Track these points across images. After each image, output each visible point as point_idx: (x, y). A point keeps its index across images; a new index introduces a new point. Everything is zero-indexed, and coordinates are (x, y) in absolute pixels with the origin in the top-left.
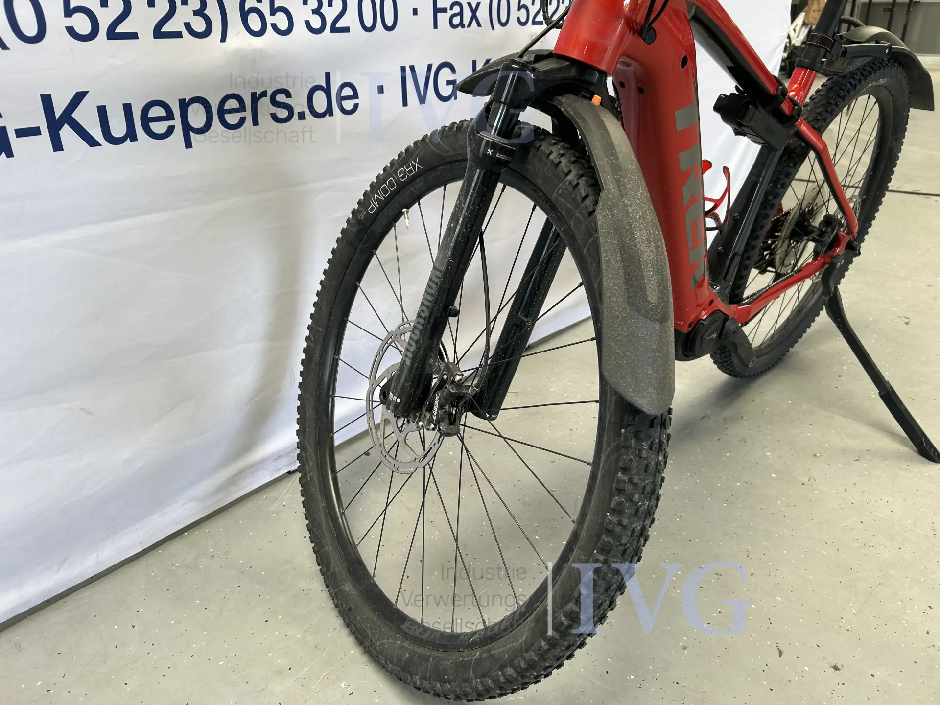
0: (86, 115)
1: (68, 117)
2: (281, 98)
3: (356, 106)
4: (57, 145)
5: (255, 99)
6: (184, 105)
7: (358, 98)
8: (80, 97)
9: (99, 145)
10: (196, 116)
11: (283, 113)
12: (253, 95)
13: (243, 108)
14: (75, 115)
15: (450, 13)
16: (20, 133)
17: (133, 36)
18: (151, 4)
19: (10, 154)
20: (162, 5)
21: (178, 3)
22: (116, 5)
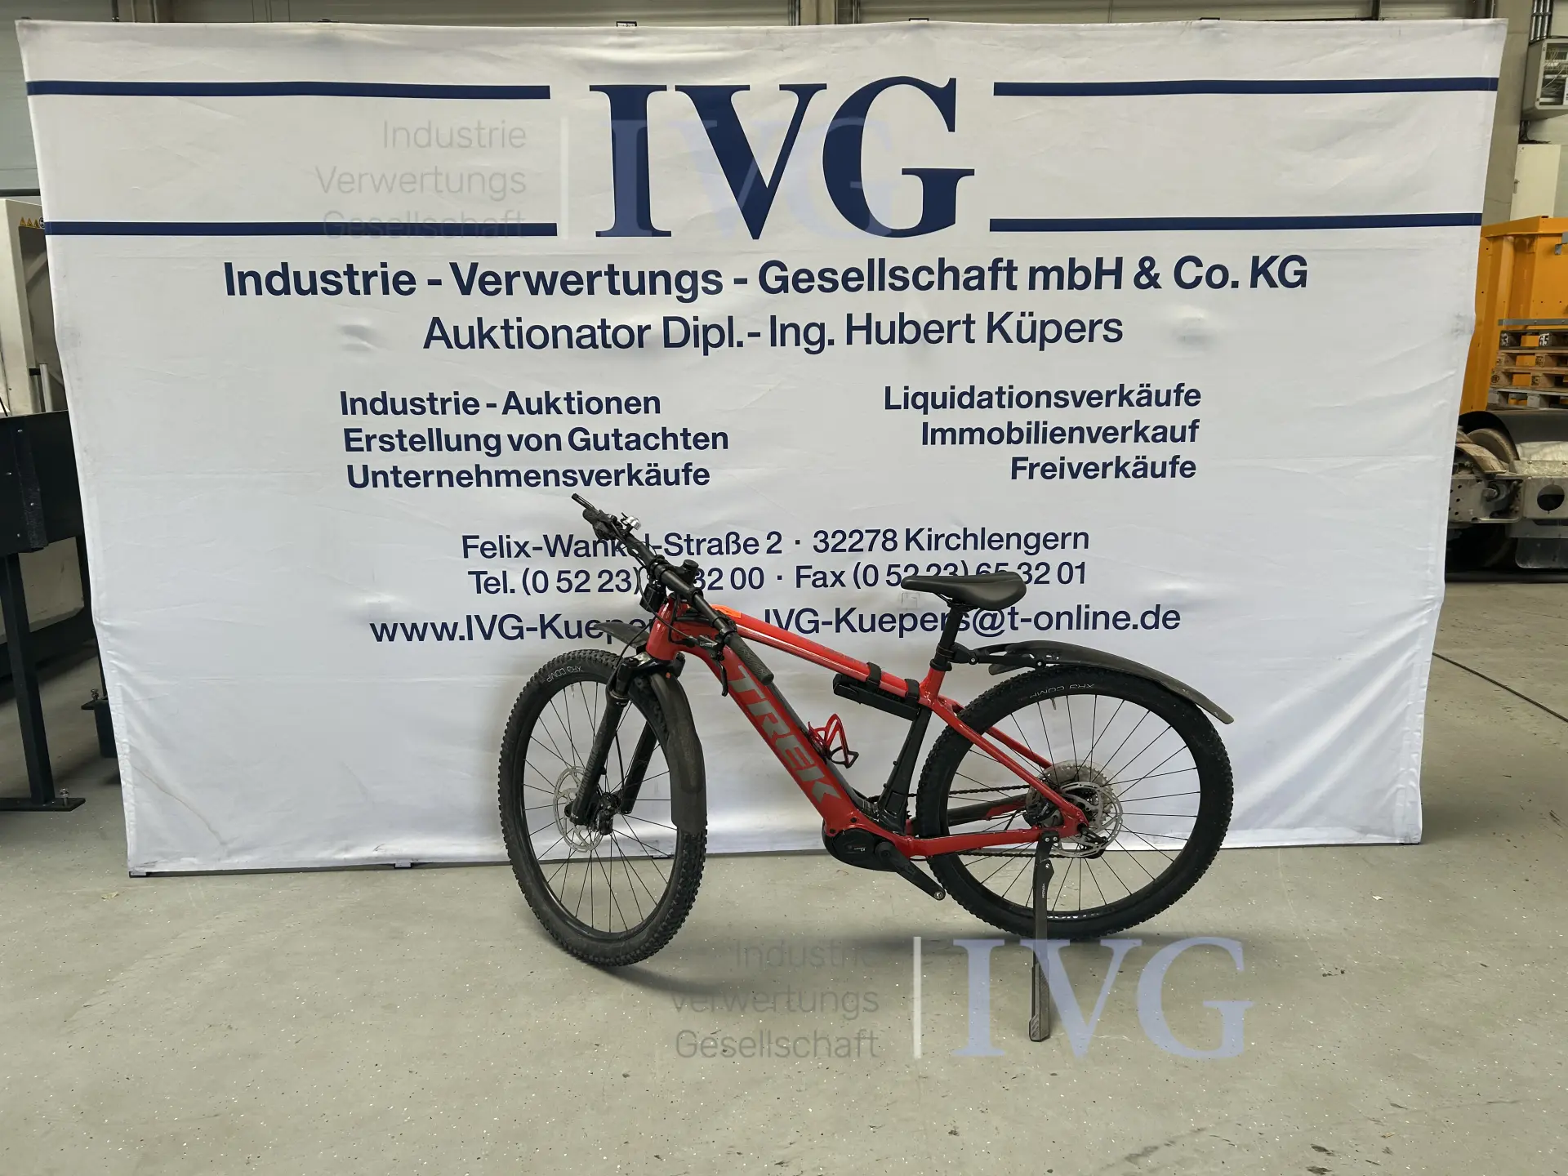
0: (559, 625)
1: (550, 624)
4: (544, 636)
8: (557, 616)
9: (563, 638)
14: (553, 624)
15: (813, 578)
16: (528, 629)
17: (588, 591)
18: (600, 576)
19: (522, 638)
20: (606, 577)
21: (614, 575)
22: (582, 577)
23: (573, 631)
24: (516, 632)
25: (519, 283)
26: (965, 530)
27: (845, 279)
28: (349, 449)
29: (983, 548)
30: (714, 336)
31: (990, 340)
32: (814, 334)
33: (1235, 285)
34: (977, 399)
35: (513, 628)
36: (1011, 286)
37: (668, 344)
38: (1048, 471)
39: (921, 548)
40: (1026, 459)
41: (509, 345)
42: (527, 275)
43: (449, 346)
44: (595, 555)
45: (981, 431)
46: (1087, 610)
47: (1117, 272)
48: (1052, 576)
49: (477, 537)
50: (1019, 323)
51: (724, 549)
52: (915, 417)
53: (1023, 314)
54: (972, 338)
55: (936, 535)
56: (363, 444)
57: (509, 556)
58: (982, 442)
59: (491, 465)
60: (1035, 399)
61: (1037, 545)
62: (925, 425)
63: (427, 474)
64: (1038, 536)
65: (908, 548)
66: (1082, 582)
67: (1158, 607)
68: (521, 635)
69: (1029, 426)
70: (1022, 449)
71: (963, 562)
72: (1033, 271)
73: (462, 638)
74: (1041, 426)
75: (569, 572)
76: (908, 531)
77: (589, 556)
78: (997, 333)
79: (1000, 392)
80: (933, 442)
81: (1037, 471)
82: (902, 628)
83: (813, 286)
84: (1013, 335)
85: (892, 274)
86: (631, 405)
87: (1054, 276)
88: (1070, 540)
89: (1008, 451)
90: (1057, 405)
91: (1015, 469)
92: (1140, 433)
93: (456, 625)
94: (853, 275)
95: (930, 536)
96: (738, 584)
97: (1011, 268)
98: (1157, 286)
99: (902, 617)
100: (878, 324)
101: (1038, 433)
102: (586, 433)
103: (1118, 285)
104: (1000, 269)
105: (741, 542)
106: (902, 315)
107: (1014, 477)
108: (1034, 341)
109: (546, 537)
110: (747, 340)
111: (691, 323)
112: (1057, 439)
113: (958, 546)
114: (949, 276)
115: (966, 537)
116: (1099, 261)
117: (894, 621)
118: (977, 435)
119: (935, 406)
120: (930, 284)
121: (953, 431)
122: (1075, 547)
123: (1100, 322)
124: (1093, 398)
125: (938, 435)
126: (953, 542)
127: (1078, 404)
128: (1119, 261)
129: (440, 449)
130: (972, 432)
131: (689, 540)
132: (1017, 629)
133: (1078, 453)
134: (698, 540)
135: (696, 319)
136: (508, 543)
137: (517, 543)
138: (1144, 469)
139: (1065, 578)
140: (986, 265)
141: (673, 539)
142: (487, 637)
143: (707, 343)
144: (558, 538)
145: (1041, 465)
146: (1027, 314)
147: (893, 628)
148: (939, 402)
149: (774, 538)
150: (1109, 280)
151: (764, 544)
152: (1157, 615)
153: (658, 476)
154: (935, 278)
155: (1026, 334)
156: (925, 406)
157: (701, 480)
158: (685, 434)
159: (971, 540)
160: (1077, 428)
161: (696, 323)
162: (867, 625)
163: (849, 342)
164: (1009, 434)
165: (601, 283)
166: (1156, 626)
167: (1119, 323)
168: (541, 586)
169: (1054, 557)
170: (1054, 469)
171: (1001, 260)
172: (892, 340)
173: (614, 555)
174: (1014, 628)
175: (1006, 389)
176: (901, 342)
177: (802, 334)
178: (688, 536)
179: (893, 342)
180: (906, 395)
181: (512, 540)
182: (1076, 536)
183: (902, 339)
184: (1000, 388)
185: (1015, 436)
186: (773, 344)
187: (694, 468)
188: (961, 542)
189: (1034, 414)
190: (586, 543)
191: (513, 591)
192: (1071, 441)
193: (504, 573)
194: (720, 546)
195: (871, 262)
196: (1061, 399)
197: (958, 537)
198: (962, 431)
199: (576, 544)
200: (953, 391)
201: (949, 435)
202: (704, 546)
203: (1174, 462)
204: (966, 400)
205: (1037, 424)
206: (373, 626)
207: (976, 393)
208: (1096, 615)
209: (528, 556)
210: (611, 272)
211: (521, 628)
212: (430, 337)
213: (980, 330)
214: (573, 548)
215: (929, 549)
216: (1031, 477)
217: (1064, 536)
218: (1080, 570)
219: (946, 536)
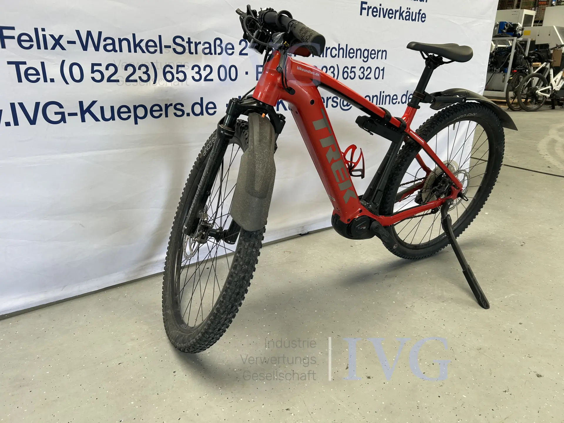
0: (96, 110)
1: (88, 110)
2: (179, 107)
3: (215, 112)
4: (83, 120)
5: (167, 107)
6: (135, 108)
7: (216, 109)
8: (94, 103)
9: (99, 121)
10: (141, 112)
11: (180, 113)
12: (166, 105)
13: (161, 110)
14: (92, 109)
16: (70, 114)
17: (118, 81)
18: (126, 69)
19: (65, 122)
20: (130, 70)
21: (137, 69)
22: (112, 69)
23: (108, 115)
24: (59, 117)
26: (339, 45)
29: (346, 57)
35: (56, 113)
38: (375, 12)
40: (366, 3)
44: (121, 51)
46: (383, 94)
48: (372, 75)
49: (13, 28)
51: (213, 51)
55: (326, 48)
57: (46, 48)
61: (368, 57)
64: (368, 51)
66: (383, 79)
67: (408, 92)
68: (63, 120)
71: (337, 65)
73: (8, 124)
75: (100, 65)
77: (116, 51)
81: (371, 10)
88: (380, 54)
91: (362, 9)
105: (223, 46)
107: (361, 14)
109: (78, 32)
113: (336, 55)
115: (339, 50)
122: (382, 58)
126: (334, 52)
131: (189, 42)
134: (196, 43)
136: (44, 36)
137: (52, 36)
138: (409, 16)
139: (377, 76)
141: (178, 41)
142: (33, 122)
144: (89, 33)
145: (372, 8)
149: (244, 44)
151: (238, 48)
152: (406, 96)
159: (341, 52)
166: (406, 102)
168: (77, 76)
169: (373, 64)
170: (377, 11)
173: (135, 51)
178: (189, 39)
181: (47, 33)
182: (383, 52)
188: (337, 52)
190: (113, 40)
191: (52, 80)
193: (43, 64)
194: (210, 48)
197: (336, 50)
199: (105, 40)
202: (200, 47)
203: (419, 13)
208: (386, 96)
209: (63, 48)
211: (63, 114)
214: (102, 43)
216: (368, 15)
217: (378, 52)
218: (382, 71)
219: (331, 48)
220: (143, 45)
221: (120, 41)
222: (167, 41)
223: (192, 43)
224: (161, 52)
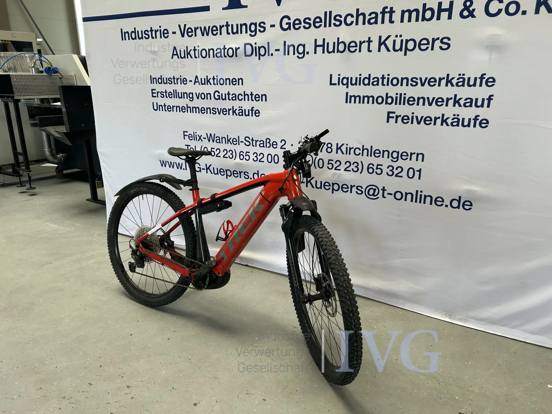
0: (211, 169)
1: (209, 168)
2: (246, 173)
4: (207, 172)
6: (227, 171)
8: (211, 165)
9: (213, 174)
10: (229, 173)
11: (247, 177)
13: (238, 174)
16: (203, 169)
17: (220, 157)
18: (223, 152)
20: (225, 152)
21: (228, 152)
22: (218, 151)
23: (216, 172)
25: (198, 31)
26: (363, 146)
27: (315, 22)
28: (153, 96)
29: (371, 156)
30: (262, 51)
31: (379, 50)
32: (301, 49)
33: (524, 13)
34: (371, 81)
35: (198, 168)
36: (391, 21)
37: (246, 55)
38: (405, 119)
39: (343, 153)
40: (394, 113)
41: (196, 57)
42: (201, 28)
43: (178, 58)
44: (222, 143)
45: (373, 97)
46: (421, 193)
47: (450, 10)
48: (404, 173)
49: (187, 132)
50: (394, 41)
51: (265, 146)
52: (342, 89)
53: (396, 36)
54: (371, 49)
55: (350, 148)
56: (156, 95)
57: (197, 140)
58: (373, 103)
59: (191, 104)
60: (400, 81)
61: (397, 157)
62: (347, 93)
63: (173, 107)
64: (398, 153)
65: (337, 153)
66: (419, 178)
67: (460, 197)
68: (200, 171)
69: (397, 96)
70: (393, 107)
71: (361, 162)
72: (403, 12)
73: (184, 169)
74: (403, 96)
75: (214, 148)
76: (337, 144)
77: (220, 143)
78: (383, 47)
79: (383, 78)
80: (350, 102)
81: (400, 119)
82: (333, 189)
83: (301, 26)
84: (391, 47)
85: (335, 19)
86: (234, 82)
87: (414, 14)
88: (414, 157)
89: (385, 108)
90: (411, 85)
91: (389, 117)
92: (456, 102)
93: (182, 164)
94: (318, 20)
95: (347, 148)
96: (270, 161)
97: (392, 12)
98: (473, 16)
99: (333, 184)
100: (328, 43)
101: (400, 100)
102: (219, 93)
103: (450, 17)
104: (386, 12)
105: (271, 143)
106: (338, 39)
107: (388, 121)
108: (401, 50)
109: (207, 134)
110: (275, 53)
111: (254, 46)
112: (411, 103)
113: (360, 154)
114: (361, 18)
115: (363, 150)
116: (440, 4)
117: (330, 186)
118: (371, 99)
119: (352, 84)
120: (352, 22)
121: (359, 96)
122: (417, 160)
123: (438, 39)
124: (431, 82)
125: (353, 98)
126: (357, 152)
127: (423, 85)
128: (451, 3)
129: (176, 98)
130: (368, 97)
131: (253, 140)
132: (385, 197)
133: (422, 111)
134: (256, 140)
135: (256, 44)
136: (196, 135)
137: (198, 135)
138: (457, 122)
139: (411, 176)
140: (379, 10)
141: (247, 139)
143: (260, 54)
144: (211, 135)
145: (402, 116)
146: (399, 36)
147: (329, 189)
148: (354, 82)
149: (283, 142)
150: (444, 15)
151: (280, 145)
152: (459, 201)
153: (242, 112)
154: (354, 19)
155: (398, 47)
156: (347, 84)
157: (257, 115)
158: (252, 94)
159: (365, 151)
160: (422, 98)
161: (256, 45)
162: (319, 186)
163: (315, 53)
164: (386, 99)
165: (224, 29)
166: (458, 207)
167: (449, 39)
169: (406, 164)
170: (408, 119)
171: (387, 7)
172: (333, 51)
173: (228, 143)
174: (384, 197)
175: (386, 76)
176: (337, 52)
177: (296, 49)
178: (252, 138)
179: (334, 52)
180: (339, 78)
182: (418, 154)
183: (338, 51)
184: (383, 76)
185: (389, 100)
186: (285, 54)
187: (255, 109)
188: (361, 152)
189: (400, 90)
190: (219, 138)
192: (418, 104)
193: (195, 146)
194: (263, 144)
195: (326, 13)
196: (414, 82)
197: (360, 150)
198: (364, 97)
200: (360, 76)
201: (358, 99)
202: (258, 143)
203: (476, 119)
204: (366, 81)
205: (401, 94)
206: (160, 161)
207: (371, 78)
209: (202, 141)
210: (227, 25)
211: (200, 168)
212: (173, 55)
213: (374, 45)
214: (215, 139)
215: (346, 154)
216: (396, 122)
217: (411, 154)
218: (419, 172)
219: (354, 148)
220: (231, 140)
221: (222, 138)
222: (242, 139)
223: (254, 140)
224: (239, 145)
